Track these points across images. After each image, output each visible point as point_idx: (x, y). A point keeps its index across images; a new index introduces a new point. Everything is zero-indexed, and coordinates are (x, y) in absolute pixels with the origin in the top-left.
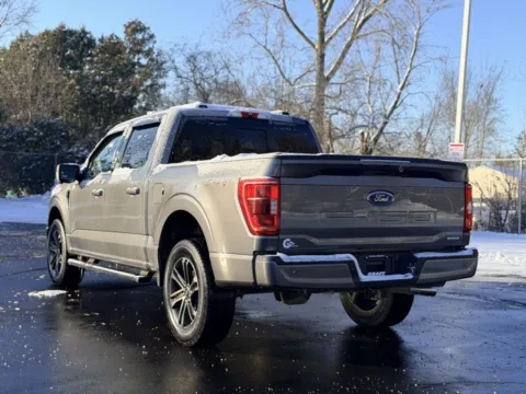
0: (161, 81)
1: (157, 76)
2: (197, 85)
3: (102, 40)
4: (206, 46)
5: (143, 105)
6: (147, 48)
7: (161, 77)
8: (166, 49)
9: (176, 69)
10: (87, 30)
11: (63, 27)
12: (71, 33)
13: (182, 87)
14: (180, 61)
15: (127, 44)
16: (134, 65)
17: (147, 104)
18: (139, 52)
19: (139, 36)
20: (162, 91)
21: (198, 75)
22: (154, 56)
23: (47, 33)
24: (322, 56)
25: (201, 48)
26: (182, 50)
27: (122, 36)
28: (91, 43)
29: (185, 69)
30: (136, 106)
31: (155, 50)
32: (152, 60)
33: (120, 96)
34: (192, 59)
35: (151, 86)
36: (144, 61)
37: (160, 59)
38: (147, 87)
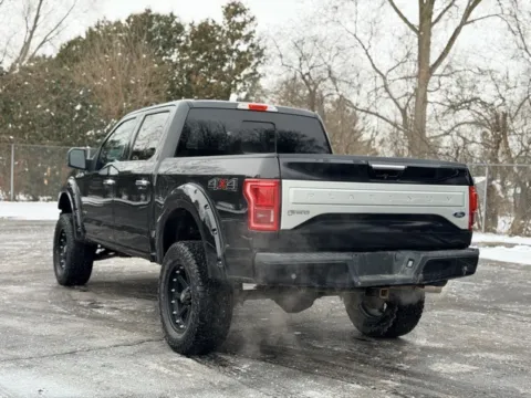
0: (260, 70)
1: (257, 64)
3: (191, 25)
7: (262, 64)
9: (281, 56)
10: (175, 14)
11: (149, 11)
12: (159, 18)
16: (231, 52)
18: (239, 36)
19: (239, 19)
20: (262, 81)
23: (133, 16)
27: (220, 20)
28: (180, 28)
31: (255, 34)
32: (252, 46)
35: (252, 74)
36: (243, 47)
37: (261, 45)
38: (246, 76)
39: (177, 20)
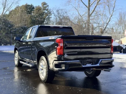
0: (50, 17)
2: (59, 17)
3: (36, 7)
4: (61, 8)
5: (46, 22)
6: (47, 9)
7: (50, 15)
8: (52, 9)
9: (54, 13)
10: (32, 5)
11: (27, 4)
12: (29, 6)
13: (55, 18)
14: (55, 11)
15: (42, 8)
16: (44, 13)
17: (47, 22)
18: (45, 10)
19: (45, 6)
20: (51, 19)
21: (59, 15)
22: (49, 10)
23: (23, 6)
24: (89, 9)
25: (60, 8)
26: (55, 9)
27: (41, 6)
28: (33, 8)
29: (56, 13)
30: (44, 23)
31: (49, 9)
33: (41, 20)
34: (58, 11)
36: (46, 12)
38: (47, 18)
39: (33, 6)
